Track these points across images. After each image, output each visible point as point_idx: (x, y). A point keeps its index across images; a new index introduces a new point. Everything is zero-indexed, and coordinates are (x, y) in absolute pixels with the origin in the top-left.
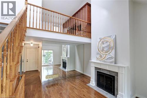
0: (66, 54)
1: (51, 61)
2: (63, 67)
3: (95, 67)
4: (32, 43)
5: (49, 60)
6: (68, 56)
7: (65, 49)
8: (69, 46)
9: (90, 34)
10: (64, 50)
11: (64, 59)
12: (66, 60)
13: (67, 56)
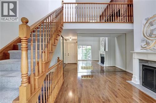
0: (104, 48)
1: (90, 57)
2: (101, 62)
3: (140, 60)
4: (70, 38)
5: (88, 56)
6: (107, 50)
7: (103, 42)
8: (107, 38)
9: (132, 17)
10: (101, 44)
11: (102, 53)
12: (104, 54)
13: (105, 50)
